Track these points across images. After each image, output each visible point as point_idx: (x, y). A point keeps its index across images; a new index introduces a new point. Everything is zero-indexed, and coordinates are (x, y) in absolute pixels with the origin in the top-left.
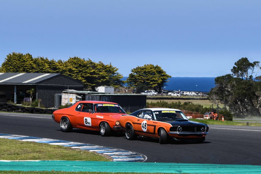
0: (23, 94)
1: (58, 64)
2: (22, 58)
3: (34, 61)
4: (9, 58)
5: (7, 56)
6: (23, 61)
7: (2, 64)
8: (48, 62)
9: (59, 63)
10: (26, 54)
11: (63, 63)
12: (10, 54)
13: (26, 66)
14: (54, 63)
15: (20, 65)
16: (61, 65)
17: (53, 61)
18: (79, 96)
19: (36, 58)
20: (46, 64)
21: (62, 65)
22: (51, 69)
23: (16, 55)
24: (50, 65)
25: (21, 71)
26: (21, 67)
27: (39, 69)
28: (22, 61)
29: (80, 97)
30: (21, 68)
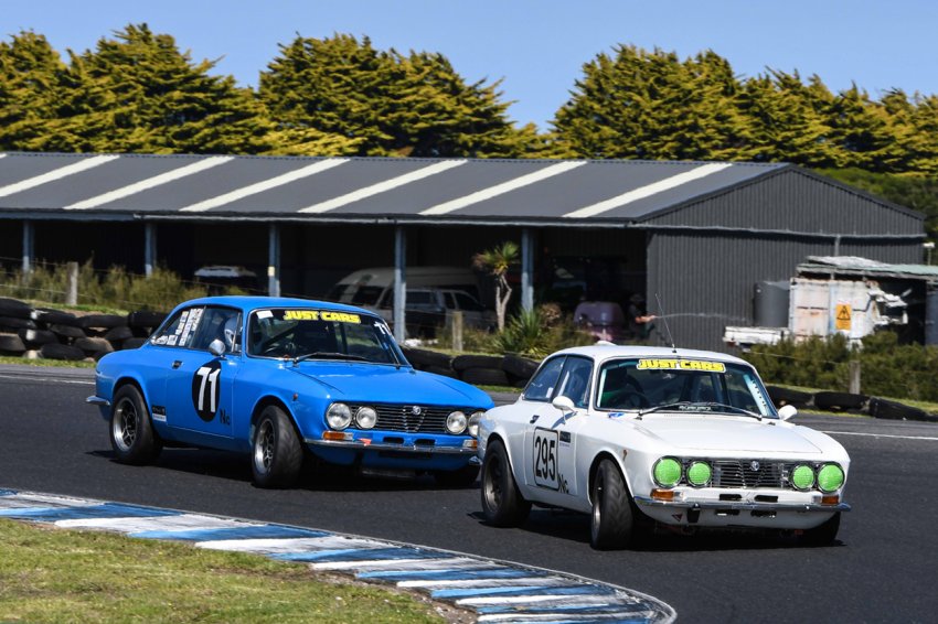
0: (573, 284)
1: (882, 114)
2: (670, 78)
3: (743, 97)
4: (597, 81)
5: (589, 66)
6: (678, 99)
7: (557, 116)
8: (826, 103)
9: (890, 111)
10: (700, 57)
11: (914, 105)
12: (601, 58)
13: (694, 128)
14: (860, 110)
15: (661, 122)
16: (900, 121)
17: (854, 99)
18: (890, 297)
19: (756, 78)
20: (809, 113)
21: (908, 117)
22: (838, 143)
23: (636, 63)
24: (838, 121)
25: (666, 155)
26: (668, 132)
27: (772, 142)
28: (673, 95)
29: (895, 301)
30: (665, 138)
